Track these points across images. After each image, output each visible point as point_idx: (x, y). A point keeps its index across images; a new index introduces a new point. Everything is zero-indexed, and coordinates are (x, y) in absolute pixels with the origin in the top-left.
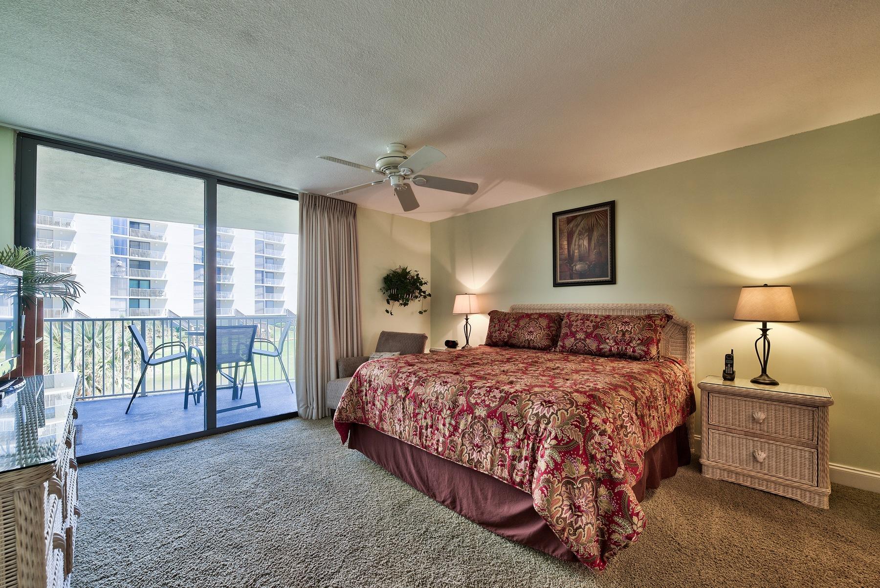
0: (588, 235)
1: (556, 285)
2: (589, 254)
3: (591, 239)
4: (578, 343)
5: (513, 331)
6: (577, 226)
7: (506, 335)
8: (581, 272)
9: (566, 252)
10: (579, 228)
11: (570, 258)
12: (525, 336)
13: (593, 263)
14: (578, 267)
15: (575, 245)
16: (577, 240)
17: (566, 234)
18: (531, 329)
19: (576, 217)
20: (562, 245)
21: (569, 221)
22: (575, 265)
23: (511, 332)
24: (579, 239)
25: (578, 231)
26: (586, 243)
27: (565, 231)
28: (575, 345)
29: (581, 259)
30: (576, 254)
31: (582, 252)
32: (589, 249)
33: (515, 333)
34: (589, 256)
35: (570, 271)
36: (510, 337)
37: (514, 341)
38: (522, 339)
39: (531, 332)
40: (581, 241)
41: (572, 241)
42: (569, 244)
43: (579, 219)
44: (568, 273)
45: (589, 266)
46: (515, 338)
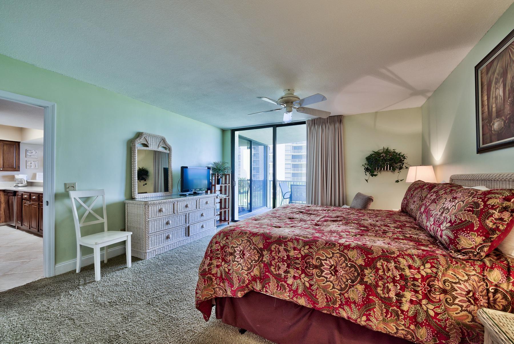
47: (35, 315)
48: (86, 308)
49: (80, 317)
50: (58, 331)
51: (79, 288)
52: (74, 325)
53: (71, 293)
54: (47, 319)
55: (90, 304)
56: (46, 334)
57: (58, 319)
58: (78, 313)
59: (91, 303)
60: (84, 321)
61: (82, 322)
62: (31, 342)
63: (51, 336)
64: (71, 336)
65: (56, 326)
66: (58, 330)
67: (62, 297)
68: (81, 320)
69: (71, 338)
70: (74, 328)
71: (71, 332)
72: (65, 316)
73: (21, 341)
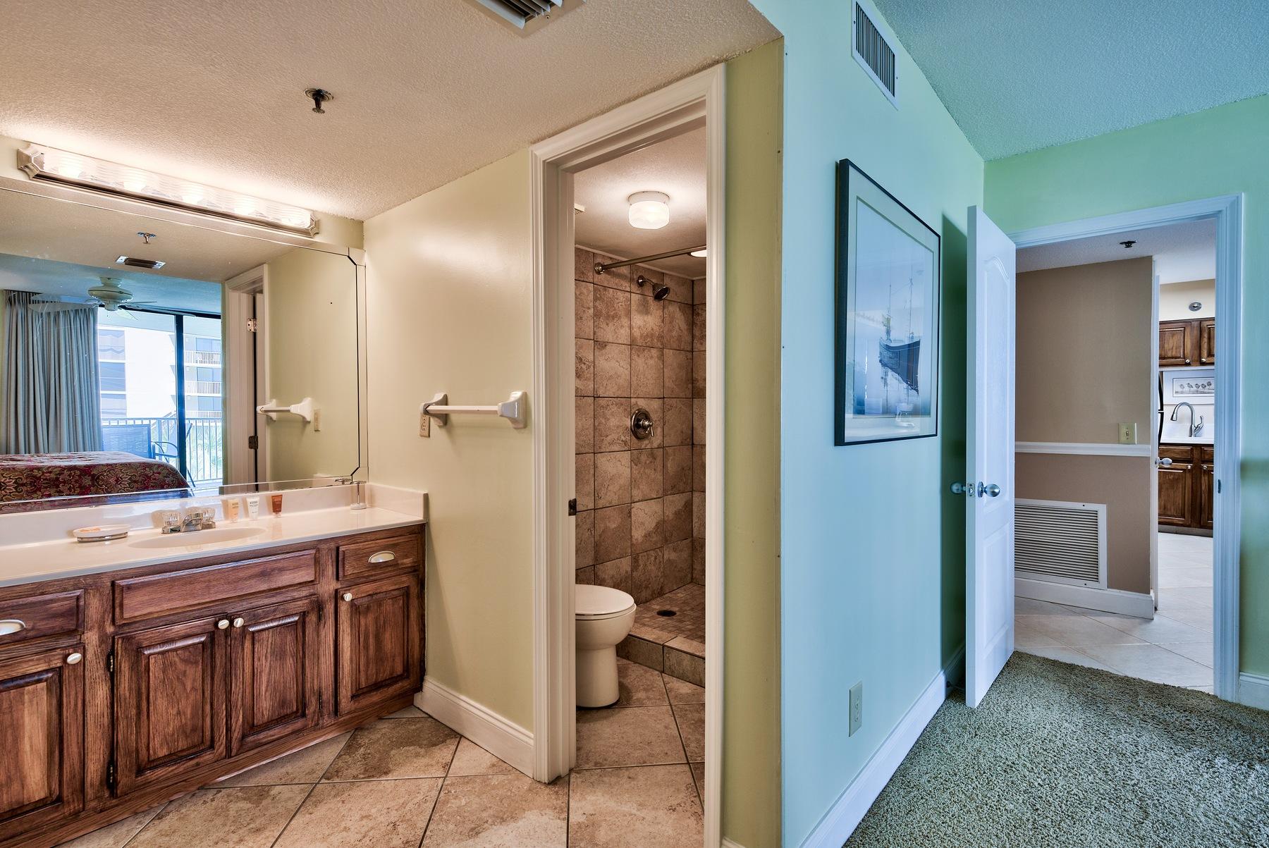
47: (1099, 748)
48: (1203, 819)
49: (1167, 826)
50: (1096, 808)
51: (1250, 766)
52: (1135, 825)
53: (1219, 762)
54: (1106, 772)
55: (1226, 822)
56: (1072, 793)
57: (1123, 787)
58: (1172, 814)
59: (1231, 822)
60: (1164, 839)
61: (1155, 837)
62: (1041, 783)
63: (1076, 804)
64: (1103, 838)
65: (1104, 795)
66: (1096, 805)
67: (1187, 755)
68: (1161, 831)
69: (1098, 843)
70: (1127, 831)
71: (1112, 831)
72: (1141, 795)
73: (1032, 769)
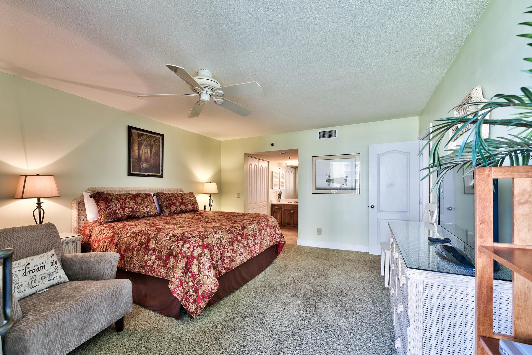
0: (150, 148)
1: (130, 174)
2: (150, 159)
3: (152, 151)
4: (177, 208)
5: (134, 207)
6: (144, 140)
7: (130, 210)
8: (146, 169)
9: (137, 154)
10: (145, 142)
11: (139, 159)
12: (143, 210)
13: (152, 165)
14: (144, 165)
15: (143, 152)
16: (144, 148)
17: (137, 143)
18: (147, 204)
19: (144, 134)
20: (134, 149)
21: (139, 135)
22: (142, 164)
23: (134, 208)
24: (145, 149)
25: (144, 144)
26: (149, 152)
27: (137, 141)
28: (176, 209)
29: (146, 161)
30: (143, 157)
31: (147, 157)
32: (150, 157)
33: (136, 208)
34: (150, 160)
35: (139, 167)
36: (133, 211)
37: (136, 214)
38: (143, 212)
39: (147, 206)
40: (146, 150)
41: (140, 149)
42: (139, 150)
43: (145, 136)
44: (138, 168)
45: (150, 166)
46: (137, 211)
